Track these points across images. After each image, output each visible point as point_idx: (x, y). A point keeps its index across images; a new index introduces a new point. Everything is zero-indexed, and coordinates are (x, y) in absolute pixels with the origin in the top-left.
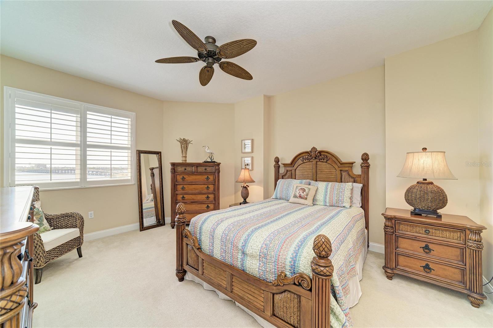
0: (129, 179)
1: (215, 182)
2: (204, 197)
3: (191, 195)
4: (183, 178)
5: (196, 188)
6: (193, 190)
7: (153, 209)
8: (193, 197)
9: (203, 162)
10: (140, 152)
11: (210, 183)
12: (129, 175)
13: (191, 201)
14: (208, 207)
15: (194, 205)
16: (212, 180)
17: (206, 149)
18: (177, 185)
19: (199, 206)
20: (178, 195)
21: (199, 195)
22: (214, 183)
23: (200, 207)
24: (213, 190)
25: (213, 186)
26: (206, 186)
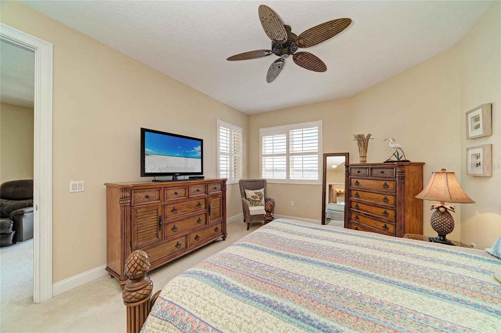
0: (317, 180)
1: (396, 192)
2: (381, 211)
3: (364, 205)
4: (357, 182)
5: (371, 197)
6: (367, 199)
7: (343, 213)
8: (368, 208)
9: (384, 162)
10: (325, 156)
11: (389, 193)
12: (317, 176)
13: (364, 212)
14: (385, 227)
15: (368, 219)
16: (392, 188)
17: (390, 143)
18: (351, 190)
19: (374, 221)
20: (352, 202)
21: (374, 208)
22: (394, 194)
23: (375, 224)
24: (393, 203)
25: (393, 197)
26: (383, 197)
